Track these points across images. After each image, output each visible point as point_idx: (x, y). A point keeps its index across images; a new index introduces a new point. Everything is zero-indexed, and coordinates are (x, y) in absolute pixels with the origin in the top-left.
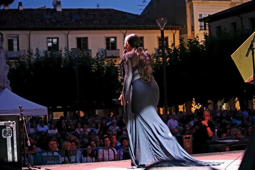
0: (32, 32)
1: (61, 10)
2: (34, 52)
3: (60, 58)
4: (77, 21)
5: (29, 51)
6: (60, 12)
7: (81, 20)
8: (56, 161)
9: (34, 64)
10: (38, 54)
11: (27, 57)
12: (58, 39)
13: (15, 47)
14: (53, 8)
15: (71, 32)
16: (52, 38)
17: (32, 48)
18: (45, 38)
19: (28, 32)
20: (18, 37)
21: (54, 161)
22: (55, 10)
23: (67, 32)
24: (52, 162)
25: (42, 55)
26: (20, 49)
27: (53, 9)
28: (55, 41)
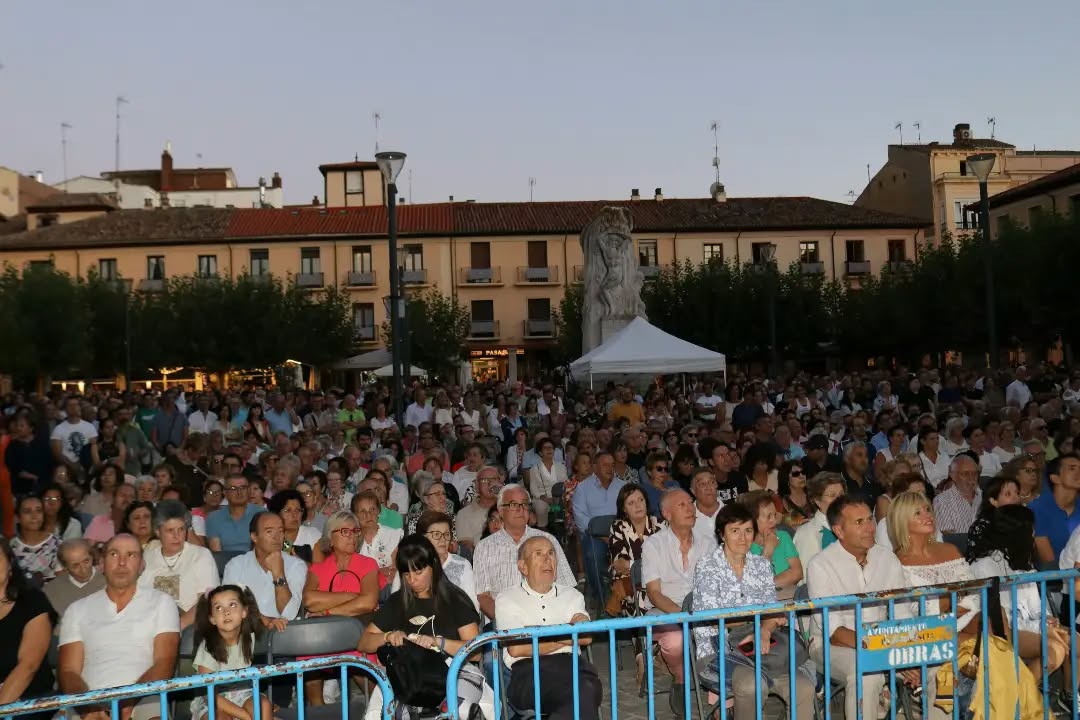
0: (679, 236)
1: (725, 200)
2: (683, 265)
3: (727, 276)
4: (751, 216)
5: (674, 264)
6: (723, 203)
7: (759, 215)
8: (936, 648)
9: (684, 284)
10: (688, 268)
11: (671, 274)
12: (721, 245)
13: (652, 259)
14: (710, 196)
15: (743, 234)
16: (712, 245)
17: (679, 258)
18: (701, 245)
19: (673, 235)
20: (656, 243)
21: (925, 649)
22: (713, 200)
23: (736, 234)
24: (915, 656)
25: (696, 269)
26: (660, 262)
27: (711, 199)
28: (716, 249)
